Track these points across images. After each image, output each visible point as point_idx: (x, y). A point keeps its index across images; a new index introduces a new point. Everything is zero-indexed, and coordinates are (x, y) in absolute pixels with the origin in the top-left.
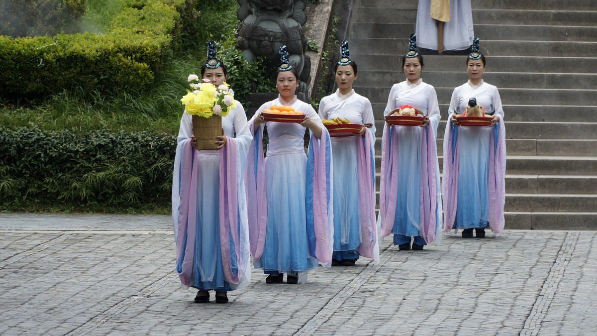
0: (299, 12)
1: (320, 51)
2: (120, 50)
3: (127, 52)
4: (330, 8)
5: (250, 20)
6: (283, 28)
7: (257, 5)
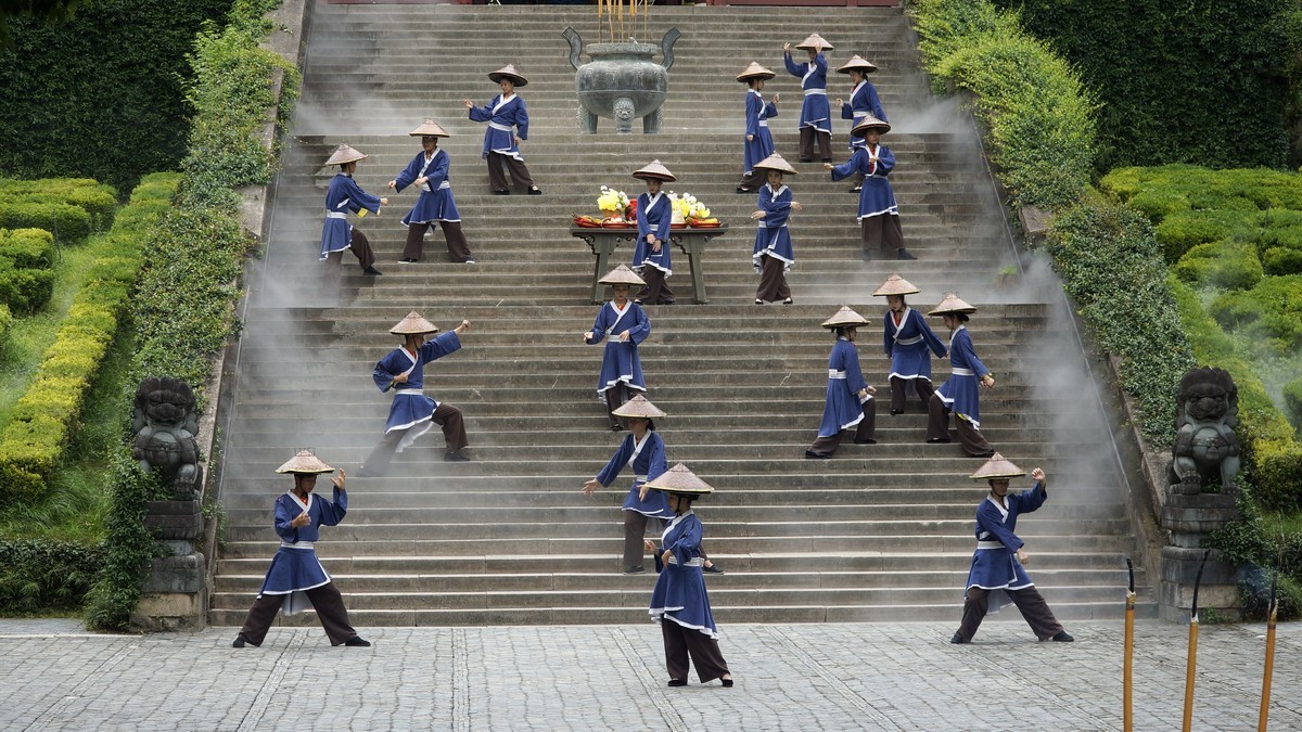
0: (191, 423)
1: (207, 460)
2: (14, 462)
3: (20, 463)
4: (214, 419)
5: (145, 432)
6: (177, 439)
7: (152, 417)
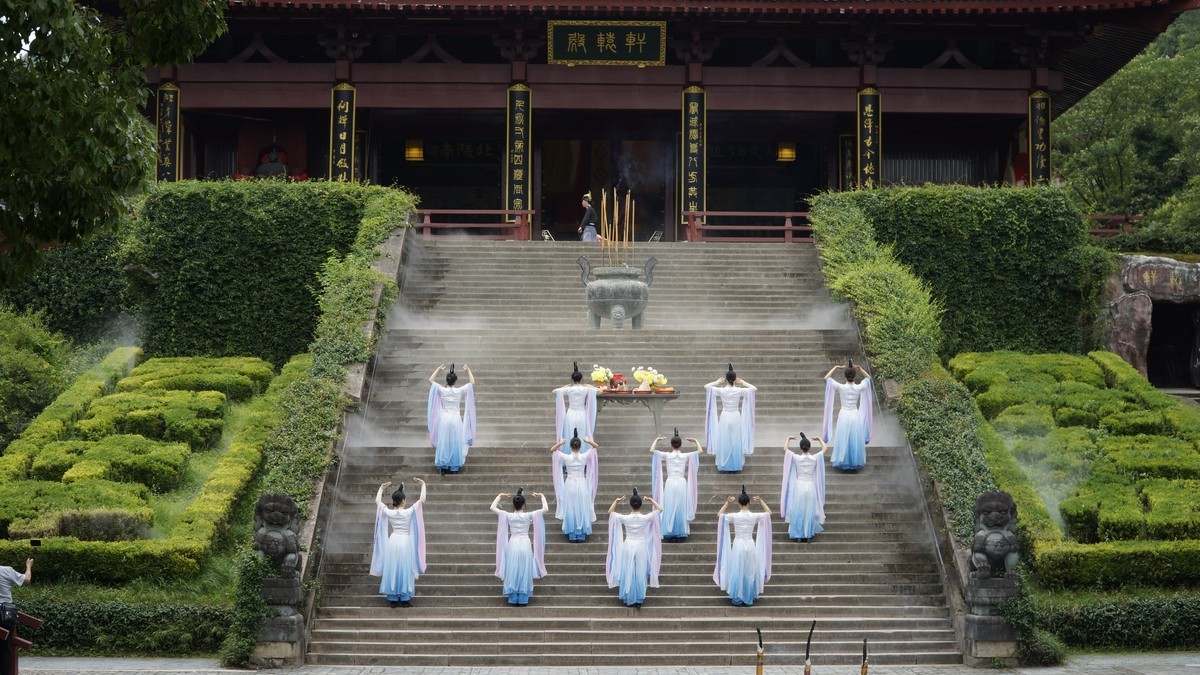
0: (294, 525)
1: (308, 551)
2: (177, 551)
3: (182, 552)
4: (314, 523)
5: (262, 531)
6: (284, 536)
7: (267, 521)
